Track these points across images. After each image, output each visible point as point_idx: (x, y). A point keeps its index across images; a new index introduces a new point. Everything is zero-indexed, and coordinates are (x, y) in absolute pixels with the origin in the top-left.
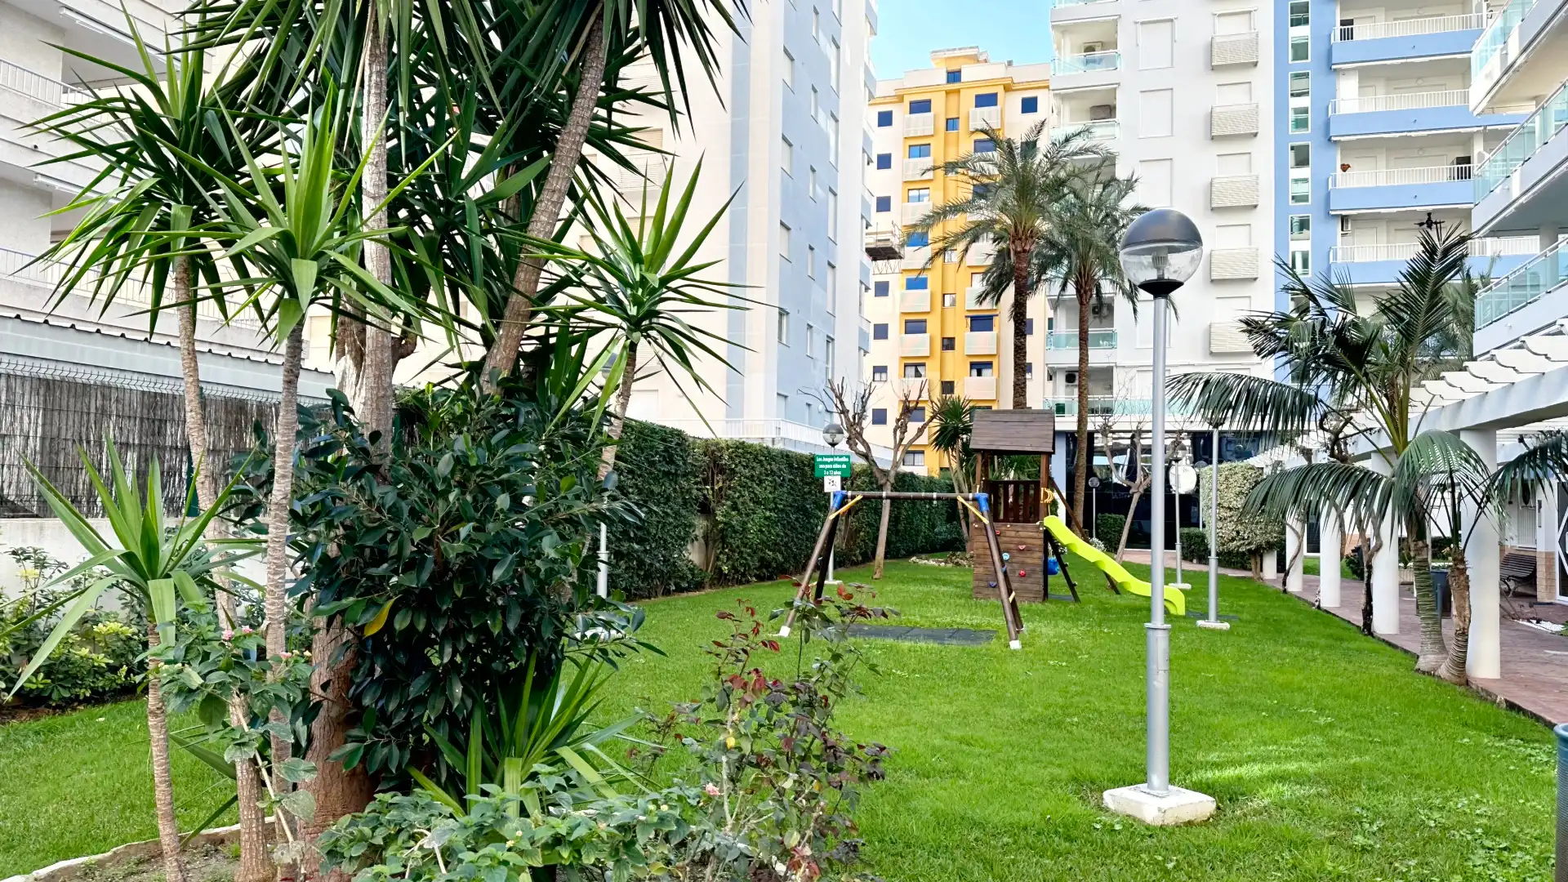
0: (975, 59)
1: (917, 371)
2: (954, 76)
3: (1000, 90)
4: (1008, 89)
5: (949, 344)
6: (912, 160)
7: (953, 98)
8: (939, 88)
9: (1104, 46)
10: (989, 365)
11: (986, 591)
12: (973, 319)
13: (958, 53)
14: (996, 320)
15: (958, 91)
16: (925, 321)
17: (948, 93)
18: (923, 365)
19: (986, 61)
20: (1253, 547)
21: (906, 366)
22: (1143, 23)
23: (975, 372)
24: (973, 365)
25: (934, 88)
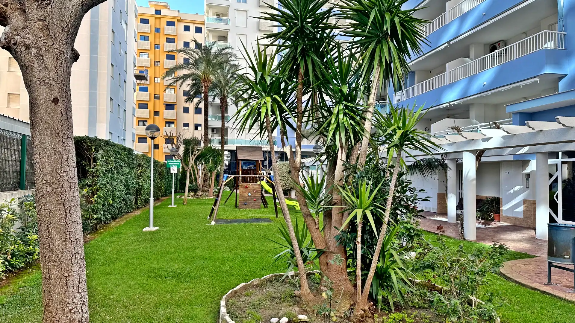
0: (166, 7)
1: (144, 123)
2: (158, 12)
3: (176, 21)
4: (179, 21)
5: (156, 114)
6: (141, 41)
7: (158, 20)
8: (152, 15)
9: (223, 15)
10: (173, 123)
11: (243, 206)
12: (167, 105)
13: (159, 4)
14: (176, 106)
15: (160, 18)
16: (147, 104)
17: (156, 18)
18: (147, 121)
19: (169, 9)
20: (289, 188)
21: (139, 121)
22: (237, 10)
23: (167, 125)
24: (167, 123)
25: (150, 15)
